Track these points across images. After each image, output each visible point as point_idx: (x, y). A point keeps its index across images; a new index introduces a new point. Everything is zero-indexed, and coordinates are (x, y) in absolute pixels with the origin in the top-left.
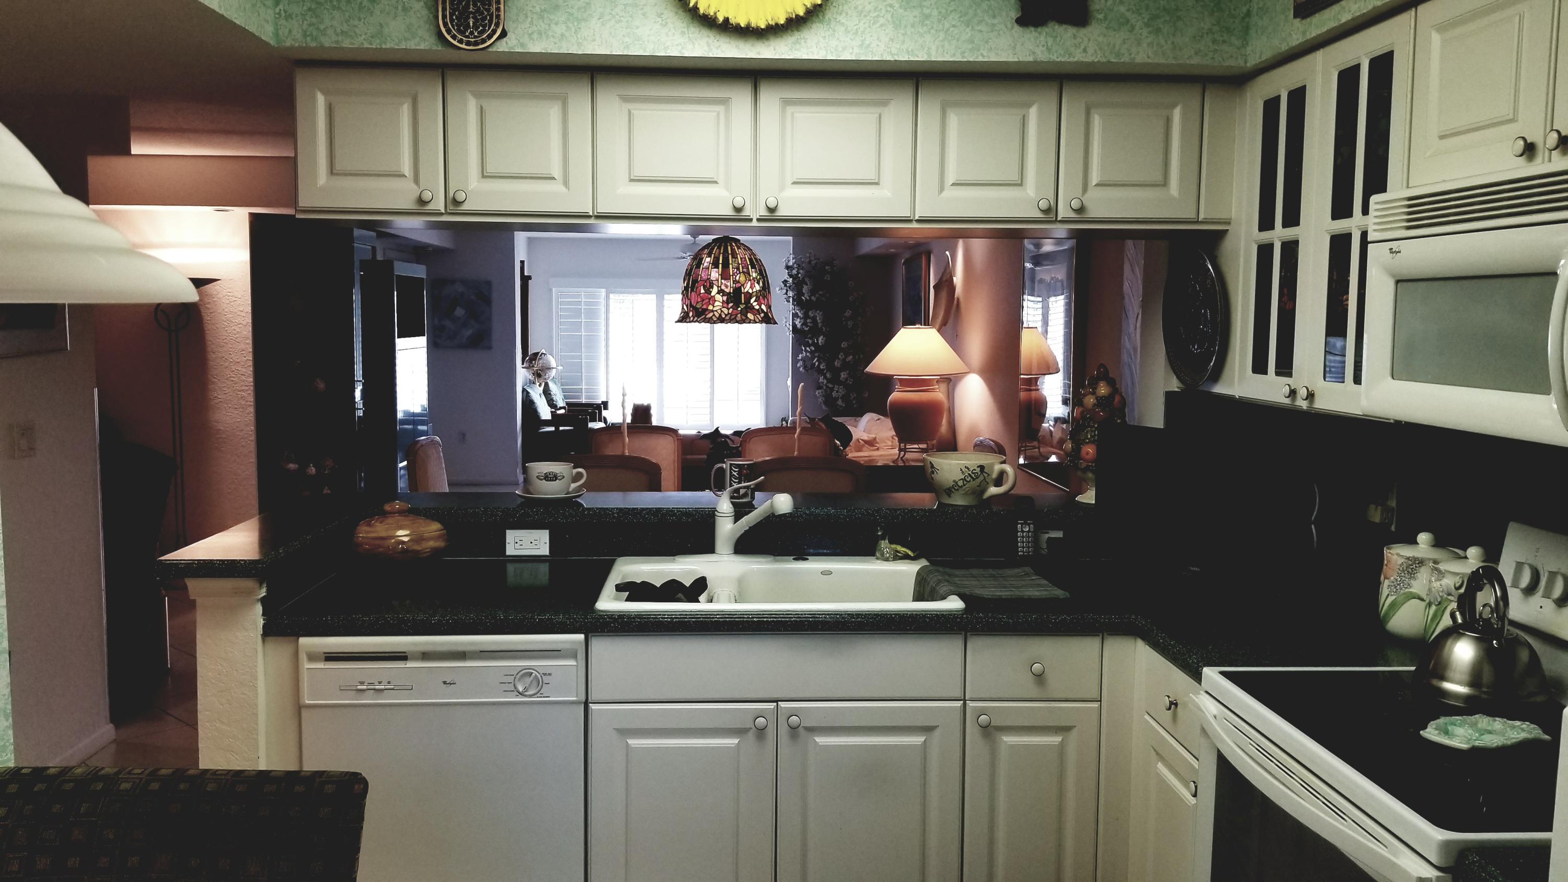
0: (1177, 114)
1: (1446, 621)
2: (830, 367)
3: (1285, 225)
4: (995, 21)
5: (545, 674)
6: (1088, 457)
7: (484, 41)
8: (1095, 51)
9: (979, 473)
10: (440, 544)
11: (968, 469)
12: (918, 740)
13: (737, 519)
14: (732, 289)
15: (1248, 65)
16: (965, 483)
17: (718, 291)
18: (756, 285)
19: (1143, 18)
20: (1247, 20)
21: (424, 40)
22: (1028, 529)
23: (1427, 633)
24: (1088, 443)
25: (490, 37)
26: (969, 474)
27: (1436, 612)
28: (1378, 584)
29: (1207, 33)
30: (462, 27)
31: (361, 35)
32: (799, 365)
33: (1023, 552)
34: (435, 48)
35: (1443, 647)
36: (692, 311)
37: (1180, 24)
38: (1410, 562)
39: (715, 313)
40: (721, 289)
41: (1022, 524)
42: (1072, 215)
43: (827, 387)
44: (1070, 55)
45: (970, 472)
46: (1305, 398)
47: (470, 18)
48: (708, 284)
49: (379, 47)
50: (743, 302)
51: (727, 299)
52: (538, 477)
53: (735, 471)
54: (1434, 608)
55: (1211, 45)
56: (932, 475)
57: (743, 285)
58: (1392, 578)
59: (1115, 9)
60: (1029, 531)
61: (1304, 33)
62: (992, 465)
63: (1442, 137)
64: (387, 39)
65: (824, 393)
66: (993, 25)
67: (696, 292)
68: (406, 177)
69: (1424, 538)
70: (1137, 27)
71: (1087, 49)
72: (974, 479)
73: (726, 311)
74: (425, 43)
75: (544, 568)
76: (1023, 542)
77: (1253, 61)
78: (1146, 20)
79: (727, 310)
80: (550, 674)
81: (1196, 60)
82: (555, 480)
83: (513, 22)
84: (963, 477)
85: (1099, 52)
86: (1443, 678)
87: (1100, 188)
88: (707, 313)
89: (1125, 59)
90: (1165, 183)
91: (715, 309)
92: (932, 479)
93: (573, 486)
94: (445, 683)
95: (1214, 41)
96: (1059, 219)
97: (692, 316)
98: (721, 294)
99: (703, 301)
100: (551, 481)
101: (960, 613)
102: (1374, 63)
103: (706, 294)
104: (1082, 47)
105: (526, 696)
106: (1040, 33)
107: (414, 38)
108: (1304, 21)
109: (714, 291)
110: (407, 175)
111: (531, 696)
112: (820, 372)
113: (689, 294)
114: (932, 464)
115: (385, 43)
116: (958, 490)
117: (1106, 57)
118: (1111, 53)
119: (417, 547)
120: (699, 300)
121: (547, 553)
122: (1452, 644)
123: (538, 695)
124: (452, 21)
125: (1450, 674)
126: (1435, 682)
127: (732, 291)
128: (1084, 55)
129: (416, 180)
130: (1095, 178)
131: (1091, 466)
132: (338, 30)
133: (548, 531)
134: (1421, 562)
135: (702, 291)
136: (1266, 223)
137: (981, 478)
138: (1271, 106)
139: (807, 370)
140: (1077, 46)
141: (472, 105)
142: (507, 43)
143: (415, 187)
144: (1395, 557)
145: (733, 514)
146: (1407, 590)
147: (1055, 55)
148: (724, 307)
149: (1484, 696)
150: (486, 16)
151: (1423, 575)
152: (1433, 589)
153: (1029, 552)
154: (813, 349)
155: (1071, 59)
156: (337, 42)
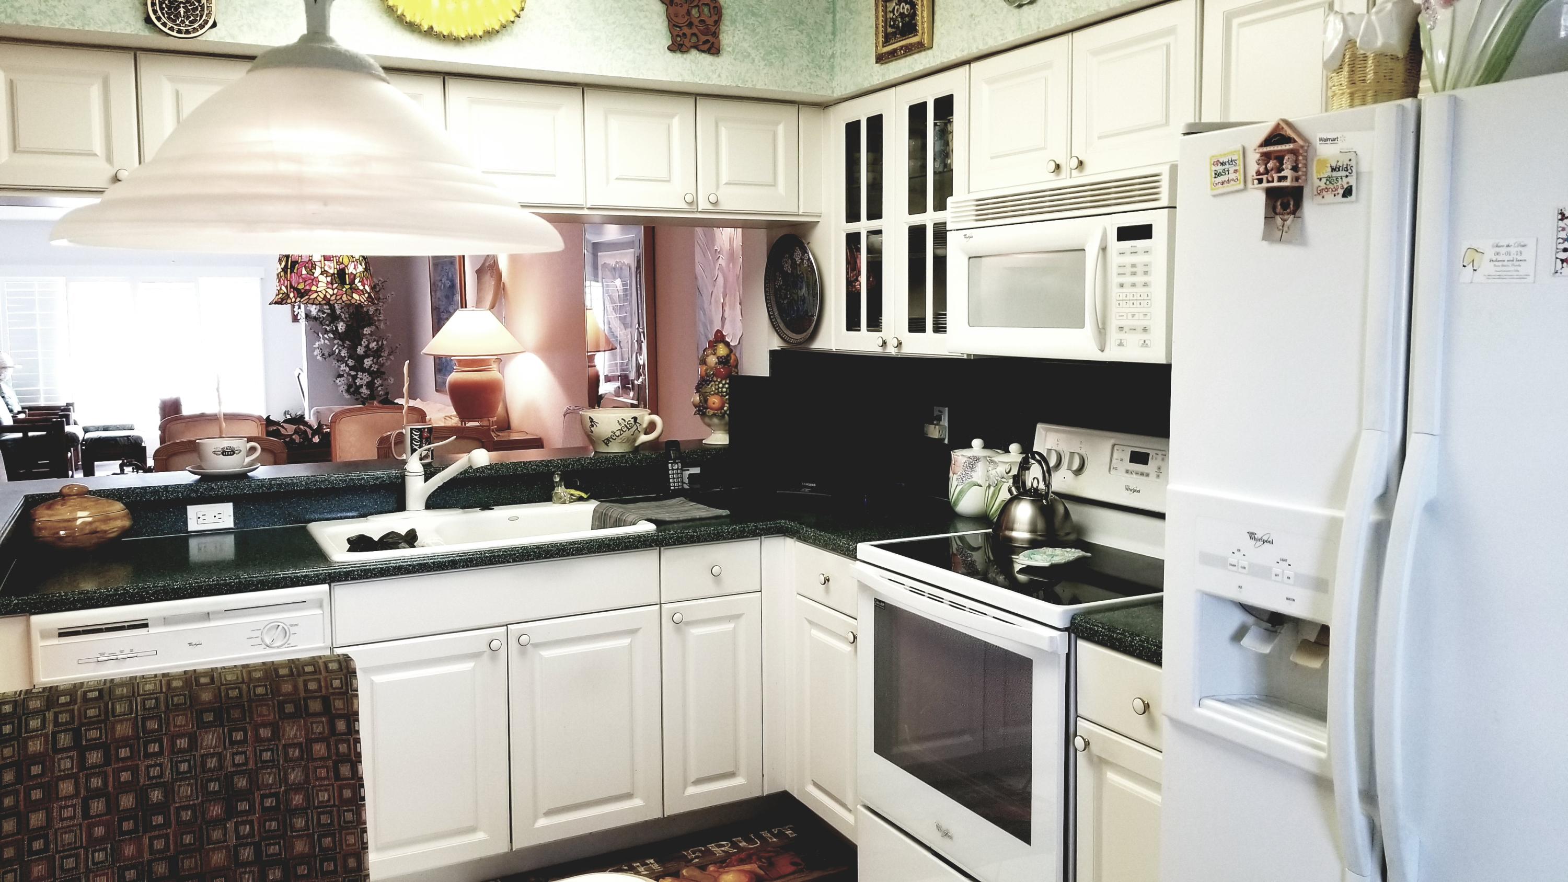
0: (781, 129)
1: (1004, 495)
2: (352, 354)
3: (869, 218)
4: (651, 47)
5: (291, 625)
6: (714, 406)
7: (195, 30)
8: (727, 77)
9: (633, 423)
10: (127, 523)
11: (624, 420)
12: (625, 641)
13: (428, 476)
14: (336, 270)
15: (835, 95)
16: (622, 432)
17: (322, 272)
18: (359, 266)
19: (760, 53)
20: (832, 60)
21: (130, 24)
22: (676, 467)
23: (989, 508)
24: (713, 395)
25: (202, 27)
26: (625, 425)
27: (995, 490)
28: (947, 479)
29: (806, 69)
30: (173, 16)
31: (61, 16)
32: (315, 353)
33: (674, 486)
34: (142, 33)
35: (1010, 510)
36: (293, 292)
37: (786, 59)
38: (971, 460)
39: (319, 293)
40: (325, 271)
41: (672, 463)
42: (710, 207)
43: (349, 374)
44: (709, 78)
45: (626, 423)
46: (896, 346)
47: (180, 7)
48: (310, 265)
49: (81, 28)
50: (348, 283)
51: (332, 279)
52: (214, 452)
53: (416, 435)
54: (992, 489)
55: (808, 78)
56: (592, 428)
57: (347, 266)
58: (959, 473)
59: (740, 45)
60: (678, 469)
61: (883, 75)
62: (643, 417)
63: (992, 158)
64: (90, 21)
65: (346, 381)
66: (650, 50)
67: (297, 273)
68: (97, 156)
69: (977, 443)
70: (756, 61)
71: (721, 75)
72: (629, 429)
73: (330, 291)
74: (131, 28)
75: (230, 540)
76: (674, 478)
77: (838, 93)
78: (762, 55)
79: (332, 291)
80: (296, 625)
81: (798, 89)
82: (233, 454)
83: (222, 14)
84: (620, 428)
85: (730, 78)
86: (1012, 530)
87: (727, 186)
88: (310, 293)
89: (749, 85)
90: (774, 185)
91: (318, 290)
92: (592, 432)
93: (248, 460)
94: (190, 644)
95: (811, 75)
96: (699, 210)
97: (294, 296)
98: (325, 275)
99: (305, 282)
100: (228, 455)
101: (654, 532)
102: (937, 102)
103: (308, 275)
104: (717, 74)
105: (274, 648)
106: (685, 59)
107: (120, 22)
108: (883, 66)
109: (317, 272)
110: (99, 154)
111: (278, 647)
112: (341, 359)
113: (289, 275)
114: (592, 419)
115: (88, 25)
116: (615, 439)
117: (735, 82)
118: (739, 80)
119: (104, 527)
120: (301, 281)
121: (232, 525)
122: (1015, 508)
123: (286, 645)
124: (162, 9)
125: (1016, 526)
126: (1007, 533)
127: (336, 272)
128: (719, 79)
129: (109, 159)
130: (724, 178)
131: (717, 413)
132: (36, 10)
133: (231, 504)
134: (977, 459)
135: (304, 272)
136: (852, 215)
137: (635, 428)
138: (852, 129)
139: (325, 358)
140: (714, 72)
141: (167, 89)
142: (216, 33)
143: (108, 166)
144: (960, 457)
145: (423, 473)
146: (970, 480)
147: (698, 78)
148: (328, 288)
149: (1040, 538)
150: (197, 8)
151: (980, 467)
152: (991, 476)
153: (679, 486)
154: (332, 336)
155: (709, 82)
156: (35, 21)
